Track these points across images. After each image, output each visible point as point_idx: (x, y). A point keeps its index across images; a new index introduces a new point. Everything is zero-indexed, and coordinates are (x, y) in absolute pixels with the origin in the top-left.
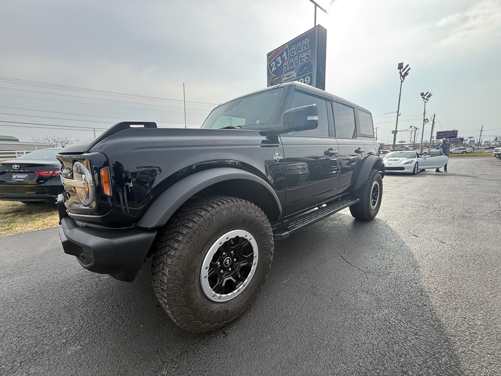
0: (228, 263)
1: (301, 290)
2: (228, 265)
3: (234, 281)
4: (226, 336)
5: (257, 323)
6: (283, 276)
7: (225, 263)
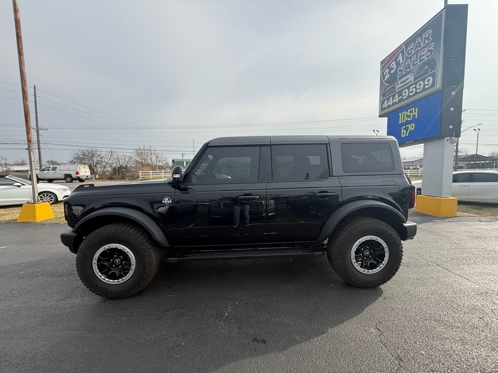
3: (118, 275)
4: (103, 303)
7: (116, 262)
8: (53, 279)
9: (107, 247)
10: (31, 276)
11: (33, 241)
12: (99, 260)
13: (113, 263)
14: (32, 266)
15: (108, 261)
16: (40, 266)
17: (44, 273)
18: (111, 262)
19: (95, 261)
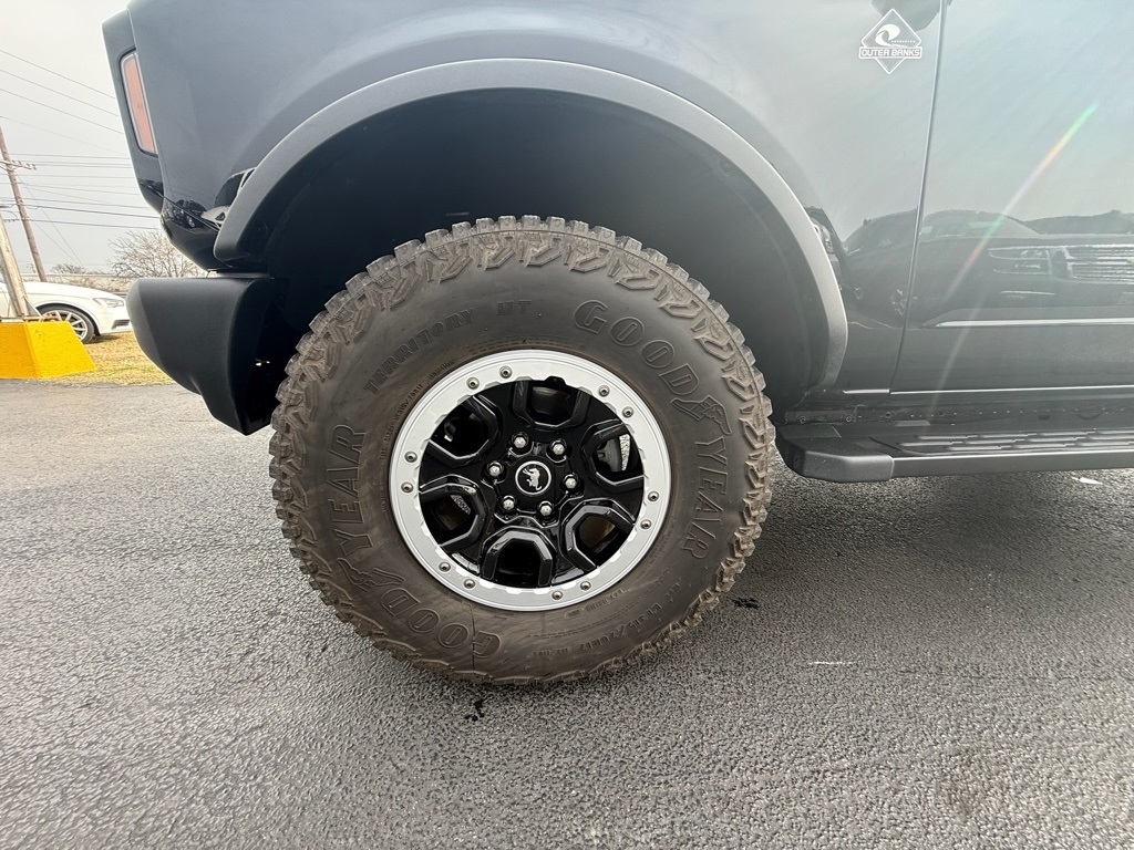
0: (534, 482)
1: (887, 737)
2: (533, 489)
3: (547, 555)
4: (475, 719)
5: (597, 745)
6: (831, 638)
7: (524, 478)
8: (132, 569)
9: (487, 371)
10: (21, 554)
11: (28, 426)
12: (432, 465)
13: (506, 484)
14: (23, 510)
15: (477, 471)
16: (62, 508)
17: (82, 539)
18: (490, 479)
19: (404, 473)
